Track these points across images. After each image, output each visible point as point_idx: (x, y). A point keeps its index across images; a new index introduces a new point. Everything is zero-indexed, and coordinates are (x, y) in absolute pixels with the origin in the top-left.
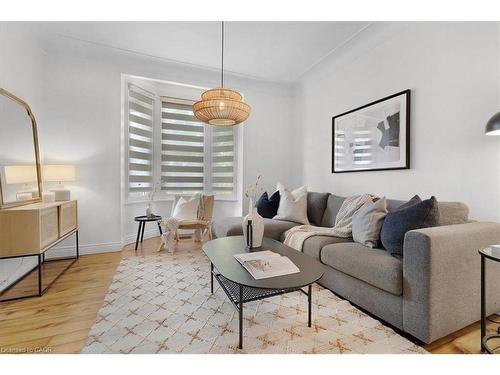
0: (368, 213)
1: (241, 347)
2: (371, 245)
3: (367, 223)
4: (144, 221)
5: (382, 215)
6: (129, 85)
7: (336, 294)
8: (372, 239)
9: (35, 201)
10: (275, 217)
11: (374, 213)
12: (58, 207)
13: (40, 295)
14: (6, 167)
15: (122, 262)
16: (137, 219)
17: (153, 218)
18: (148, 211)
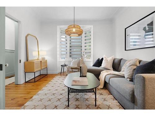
0: (130, 66)
1: (68, 106)
2: (129, 80)
3: (129, 70)
4: (64, 66)
5: (135, 67)
6: (60, 29)
7: (114, 98)
8: (130, 77)
9: (37, 60)
10: (100, 67)
11: (132, 66)
12: (41, 61)
13: (35, 82)
14: (33, 52)
15: (56, 77)
16: (61, 66)
17: (65, 65)
18: (64, 63)
